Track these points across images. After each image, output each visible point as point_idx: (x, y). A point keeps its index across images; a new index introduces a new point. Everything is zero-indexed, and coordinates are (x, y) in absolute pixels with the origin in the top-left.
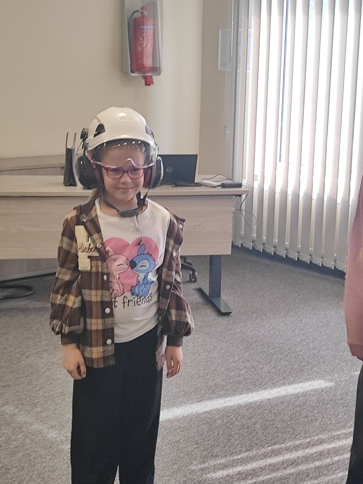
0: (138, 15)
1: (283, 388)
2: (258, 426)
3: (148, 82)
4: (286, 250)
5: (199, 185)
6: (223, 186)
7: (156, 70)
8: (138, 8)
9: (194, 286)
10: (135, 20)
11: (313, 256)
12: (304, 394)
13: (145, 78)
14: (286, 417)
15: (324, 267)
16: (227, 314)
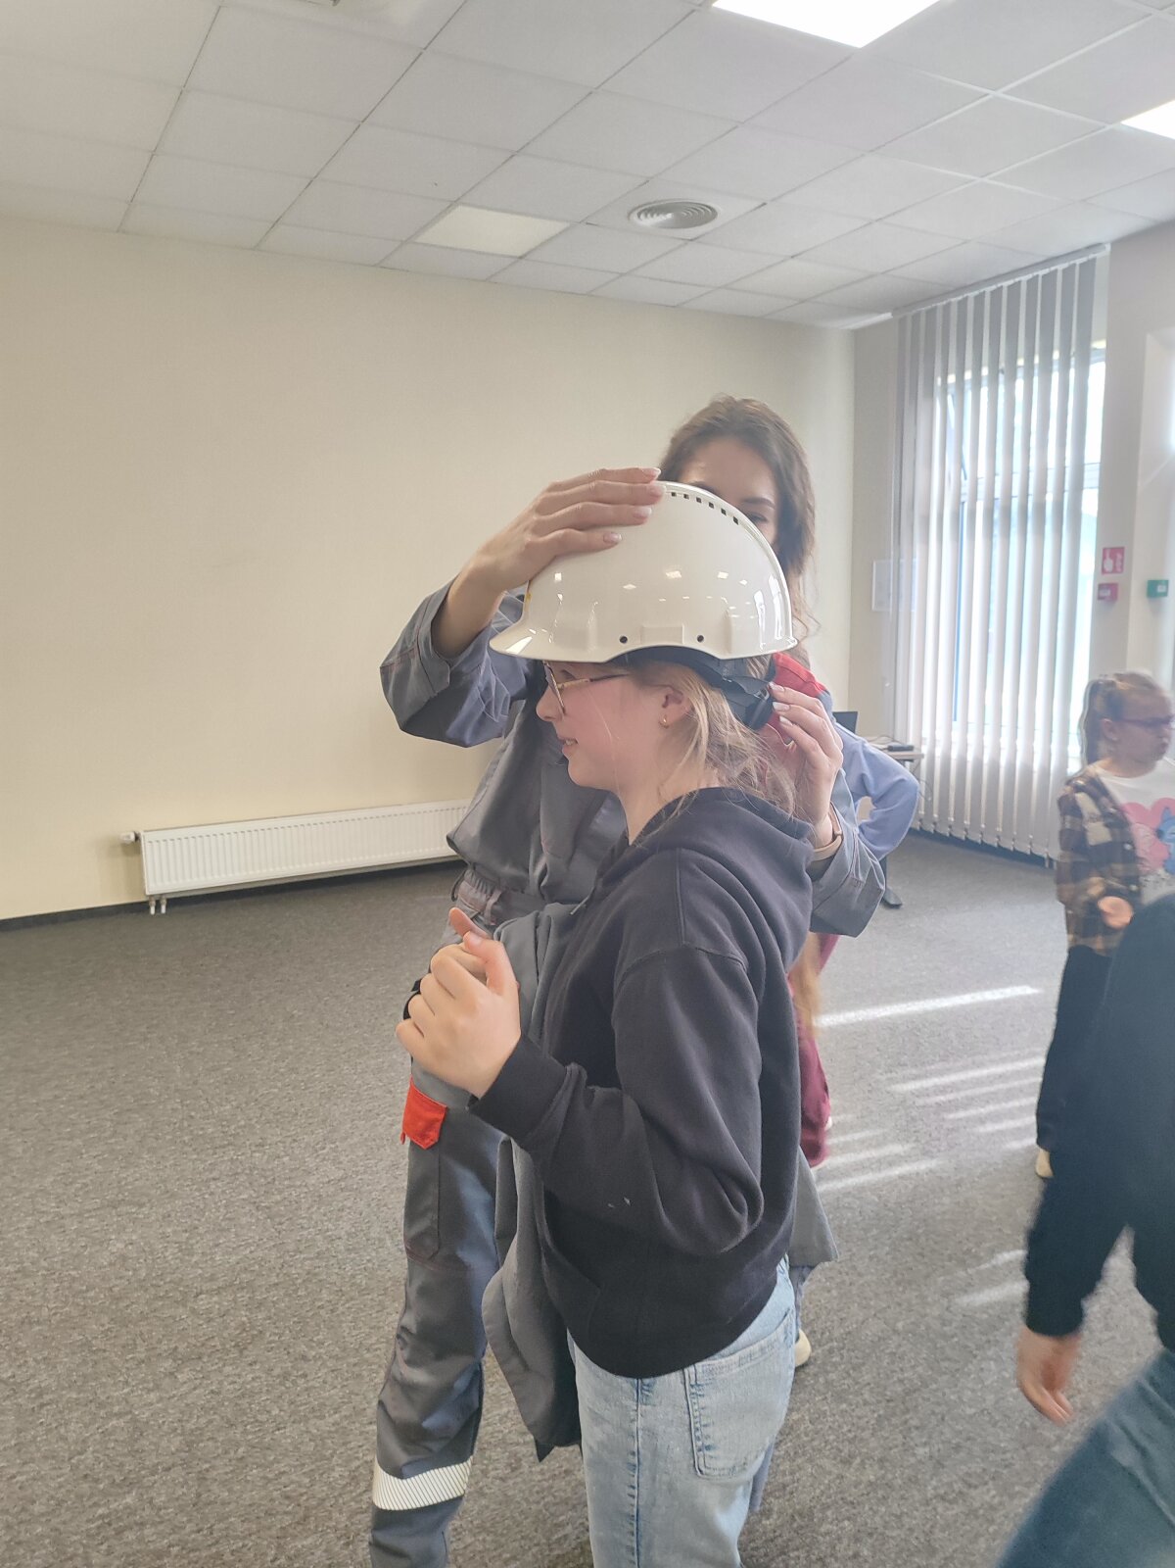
16: (897, 906)
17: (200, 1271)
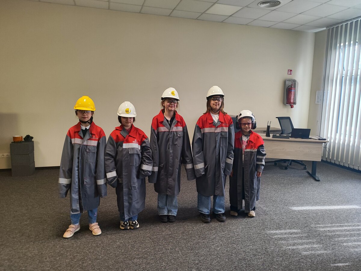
0: (290, 87)
1: (342, 206)
2: (334, 217)
3: (292, 107)
4: (339, 162)
5: (311, 138)
6: (319, 139)
7: (295, 103)
8: (290, 85)
9: (305, 171)
10: (289, 88)
11: (350, 165)
12: (350, 209)
13: (291, 106)
14: (344, 216)
15: (354, 169)
16: (319, 181)
17: (135, 253)
